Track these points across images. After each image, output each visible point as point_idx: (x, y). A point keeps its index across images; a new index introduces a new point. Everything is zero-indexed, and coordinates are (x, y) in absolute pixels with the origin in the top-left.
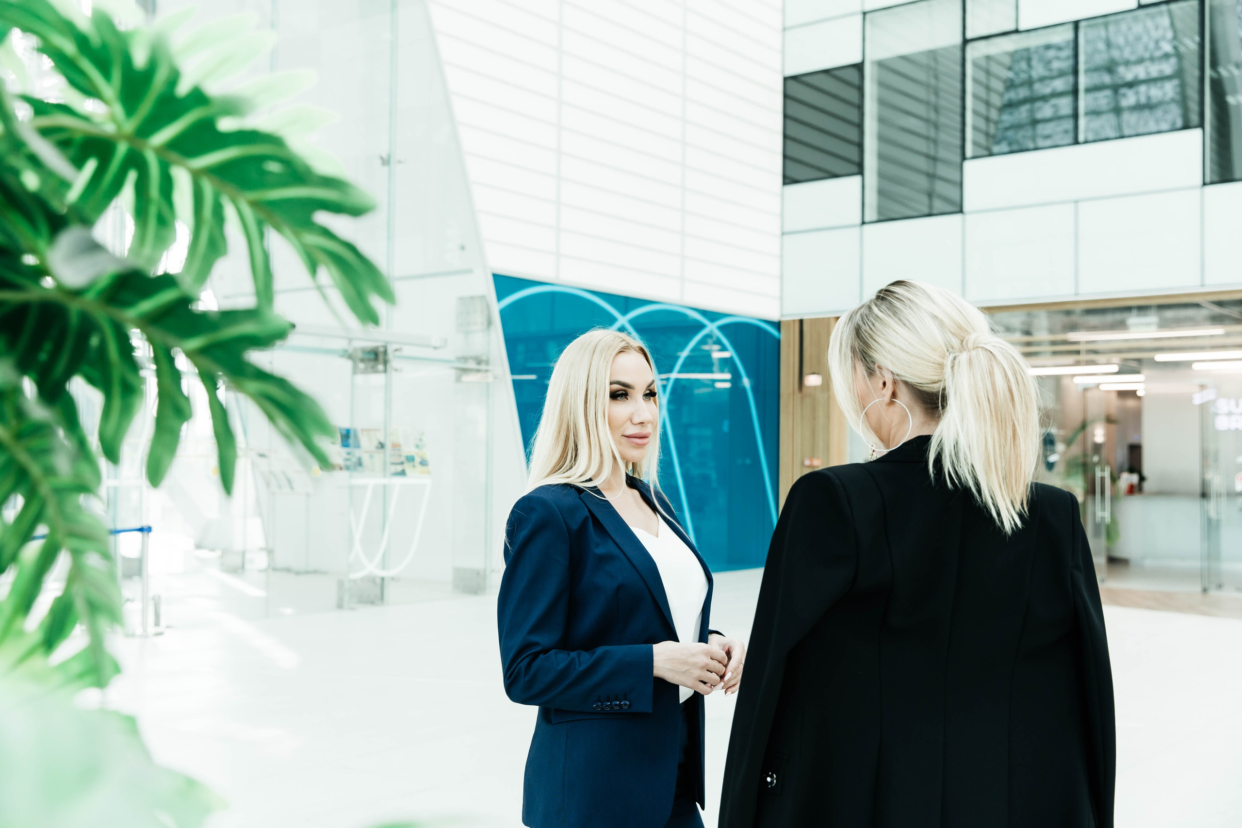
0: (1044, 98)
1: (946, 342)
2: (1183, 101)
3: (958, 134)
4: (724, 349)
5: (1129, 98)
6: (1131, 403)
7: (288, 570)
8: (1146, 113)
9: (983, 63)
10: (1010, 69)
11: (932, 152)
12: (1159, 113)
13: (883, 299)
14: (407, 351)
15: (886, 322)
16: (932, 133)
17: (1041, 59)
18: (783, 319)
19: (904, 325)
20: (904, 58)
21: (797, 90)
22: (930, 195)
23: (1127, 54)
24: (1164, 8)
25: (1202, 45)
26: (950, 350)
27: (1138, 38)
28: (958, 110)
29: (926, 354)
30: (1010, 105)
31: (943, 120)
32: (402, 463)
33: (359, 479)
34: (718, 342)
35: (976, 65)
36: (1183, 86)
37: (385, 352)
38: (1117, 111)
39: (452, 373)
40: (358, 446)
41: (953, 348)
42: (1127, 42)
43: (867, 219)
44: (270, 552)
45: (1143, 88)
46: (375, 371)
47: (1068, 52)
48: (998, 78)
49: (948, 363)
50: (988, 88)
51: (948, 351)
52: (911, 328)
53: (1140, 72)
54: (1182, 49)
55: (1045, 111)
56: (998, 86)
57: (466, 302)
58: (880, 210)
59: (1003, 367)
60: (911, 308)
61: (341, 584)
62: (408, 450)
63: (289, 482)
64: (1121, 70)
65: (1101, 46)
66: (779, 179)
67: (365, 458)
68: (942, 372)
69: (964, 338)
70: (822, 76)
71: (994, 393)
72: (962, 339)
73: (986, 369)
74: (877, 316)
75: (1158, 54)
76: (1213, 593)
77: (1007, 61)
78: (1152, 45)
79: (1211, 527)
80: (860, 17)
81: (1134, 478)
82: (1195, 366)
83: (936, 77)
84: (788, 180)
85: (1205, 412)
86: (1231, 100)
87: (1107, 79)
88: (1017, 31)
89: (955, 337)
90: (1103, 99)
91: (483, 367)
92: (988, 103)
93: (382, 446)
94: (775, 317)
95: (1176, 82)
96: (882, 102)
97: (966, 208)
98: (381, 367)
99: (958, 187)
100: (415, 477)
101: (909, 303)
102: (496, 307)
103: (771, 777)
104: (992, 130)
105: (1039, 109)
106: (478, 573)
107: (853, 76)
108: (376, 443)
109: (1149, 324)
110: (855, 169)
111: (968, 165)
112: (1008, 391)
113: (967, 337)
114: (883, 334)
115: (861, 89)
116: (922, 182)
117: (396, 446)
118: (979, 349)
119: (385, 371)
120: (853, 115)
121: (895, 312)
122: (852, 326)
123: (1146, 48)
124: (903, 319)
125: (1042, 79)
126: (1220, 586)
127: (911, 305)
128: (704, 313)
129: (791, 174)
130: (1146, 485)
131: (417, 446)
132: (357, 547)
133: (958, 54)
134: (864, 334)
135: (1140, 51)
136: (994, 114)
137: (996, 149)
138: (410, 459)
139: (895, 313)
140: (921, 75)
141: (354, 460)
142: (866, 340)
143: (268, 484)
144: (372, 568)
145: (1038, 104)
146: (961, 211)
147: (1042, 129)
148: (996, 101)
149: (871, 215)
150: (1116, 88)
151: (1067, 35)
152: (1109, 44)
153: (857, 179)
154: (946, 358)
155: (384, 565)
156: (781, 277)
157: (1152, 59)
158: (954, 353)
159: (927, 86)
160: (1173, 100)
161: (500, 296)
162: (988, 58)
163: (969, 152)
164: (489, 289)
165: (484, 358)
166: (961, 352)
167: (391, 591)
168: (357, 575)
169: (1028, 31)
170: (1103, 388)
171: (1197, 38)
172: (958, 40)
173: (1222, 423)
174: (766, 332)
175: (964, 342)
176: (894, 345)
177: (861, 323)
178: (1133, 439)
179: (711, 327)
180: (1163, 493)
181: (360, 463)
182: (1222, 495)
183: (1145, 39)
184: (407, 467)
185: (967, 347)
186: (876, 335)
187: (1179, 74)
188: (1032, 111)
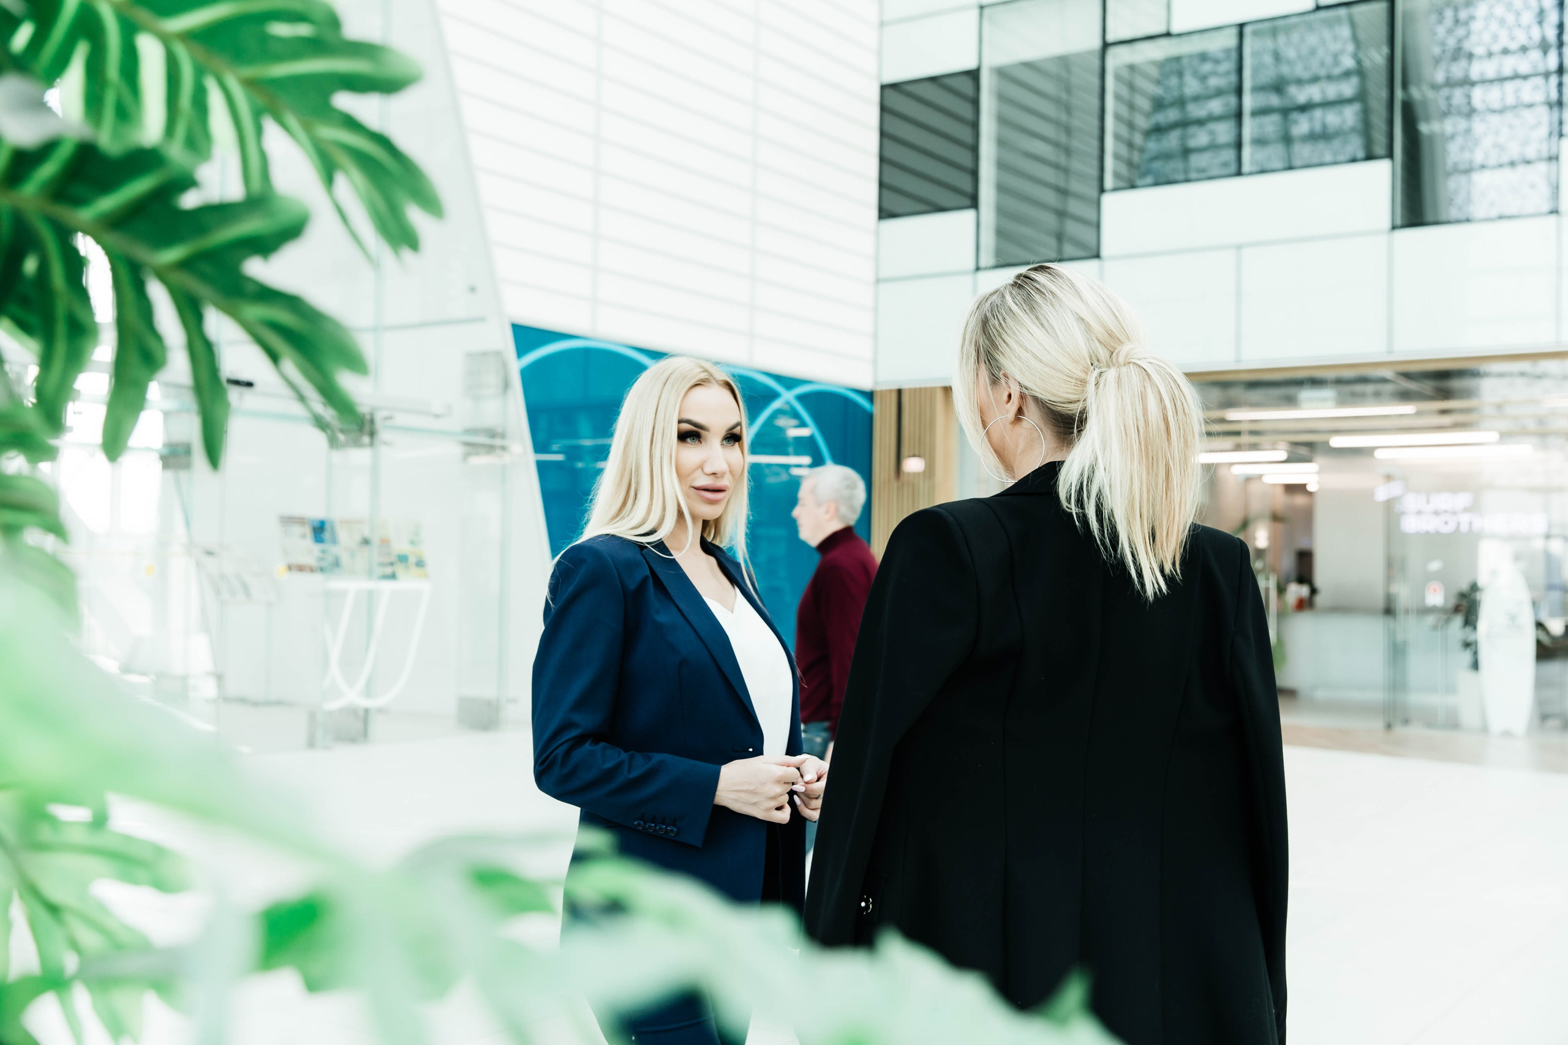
0: (1200, 122)
1: (1091, 352)
2: (1366, 129)
3: (1095, 163)
4: (803, 424)
5: (1302, 125)
6: (1300, 500)
7: (243, 701)
8: (1321, 145)
9: (1125, 74)
10: (1158, 82)
11: (1062, 184)
12: (1336, 144)
13: (1020, 287)
14: (401, 419)
15: (1020, 319)
16: (1062, 160)
17: (1195, 74)
18: (878, 388)
19: (1042, 325)
20: (1028, 65)
21: (898, 102)
22: (1060, 237)
23: (1299, 71)
24: (1342, 12)
25: (1391, 59)
26: (1096, 363)
27: (1313, 52)
28: (1096, 132)
29: (1064, 366)
30: (1158, 130)
31: (1075, 144)
32: (392, 564)
33: (336, 583)
34: (796, 415)
35: (1118, 78)
36: (1366, 113)
37: (372, 421)
38: (1287, 139)
39: (458, 450)
40: (334, 541)
41: (1098, 360)
42: (1300, 57)
43: (982, 264)
44: (219, 678)
45: (1318, 113)
46: (357, 444)
47: (1229, 66)
48: (1143, 93)
49: (1092, 380)
50: (1132, 107)
51: (1092, 365)
52: (1049, 330)
53: (1313, 93)
54: (1367, 63)
55: (1200, 138)
56: (1144, 104)
57: (477, 359)
58: (998, 253)
59: (1159, 391)
60: (1052, 304)
61: (312, 717)
62: (401, 546)
63: (246, 588)
64: (1293, 90)
65: (1268, 59)
66: (875, 213)
67: (345, 558)
68: (1083, 390)
69: (1115, 349)
70: (928, 85)
71: (1145, 422)
72: (1112, 350)
73: (1138, 391)
74: (1011, 310)
75: (1337, 71)
76: (1400, 730)
77: (1154, 72)
78: (1329, 60)
79: (1397, 652)
80: (975, 13)
81: (1304, 591)
82: (1378, 454)
83: (1068, 90)
84: (885, 213)
85: (1391, 512)
86: (1424, 128)
87: (1274, 100)
88: (1168, 35)
89: (1104, 347)
90: (1271, 125)
91: (498, 442)
92: (1131, 126)
93: (366, 542)
94: (867, 385)
95: (1356, 107)
96: (1002, 120)
97: (1104, 252)
98: (366, 439)
99: (1095, 229)
100: (408, 583)
101: (1051, 297)
102: (516, 366)
103: (867, 902)
104: (1136, 157)
105: (1193, 136)
106: (489, 703)
107: (966, 86)
108: (358, 538)
109: (1324, 400)
110: (968, 202)
111: (1108, 200)
112: (1162, 421)
113: (1119, 348)
114: (1014, 333)
115: (975, 102)
116: (1050, 220)
117: (385, 542)
118: (1131, 365)
119: (372, 444)
120: (965, 134)
121: (1030, 305)
122: (980, 317)
123: (1322, 64)
124: (1041, 317)
125: (1197, 99)
126: (1406, 722)
127: (1053, 300)
128: (778, 378)
129: (889, 206)
130: (1319, 600)
131: (412, 542)
132: (335, 669)
133: (1096, 63)
134: (991, 329)
135: (1316, 69)
136: (1138, 139)
137: (1139, 182)
138: (403, 559)
139: (1032, 308)
140: (1049, 87)
141: (330, 559)
142: (993, 338)
143: (218, 592)
144: (353, 697)
145: (1192, 130)
146: (1097, 256)
147: (1196, 160)
148: (1142, 122)
149: (987, 259)
150: (1285, 112)
151: (1229, 40)
152: (1277, 57)
153: (969, 215)
154: (1089, 373)
155: (368, 692)
156: (875, 336)
157: (1330, 78)
158: (1100, 368)
159: (1057, 101)
160: (1353, 130)
161: (521, 352)
162: (1132, 68)
163: (1109, 182)
164: (507, 343)
165: (500, 430)
166: (1108, 366)
167: (378, 726)
168: (333, 705)
169: (1180, 35)
170: (1268, 480)
171: (1385, 50)
172: (1096, 43)
173: (1411, 524)
174: (855, 405)
175: (1114, 354)
176: (1026, 350)
177: (989, 315)
178: (1302, 544)
179: (787, 397)
180: (1342, 609)
181: (337, 563)
182: (1410, 611)
183: (1321, 53)
184: (399, 570)
185: (1117, 360)
186: (1005, 334)
187: (1361, 97)
188: (1183, 138)
